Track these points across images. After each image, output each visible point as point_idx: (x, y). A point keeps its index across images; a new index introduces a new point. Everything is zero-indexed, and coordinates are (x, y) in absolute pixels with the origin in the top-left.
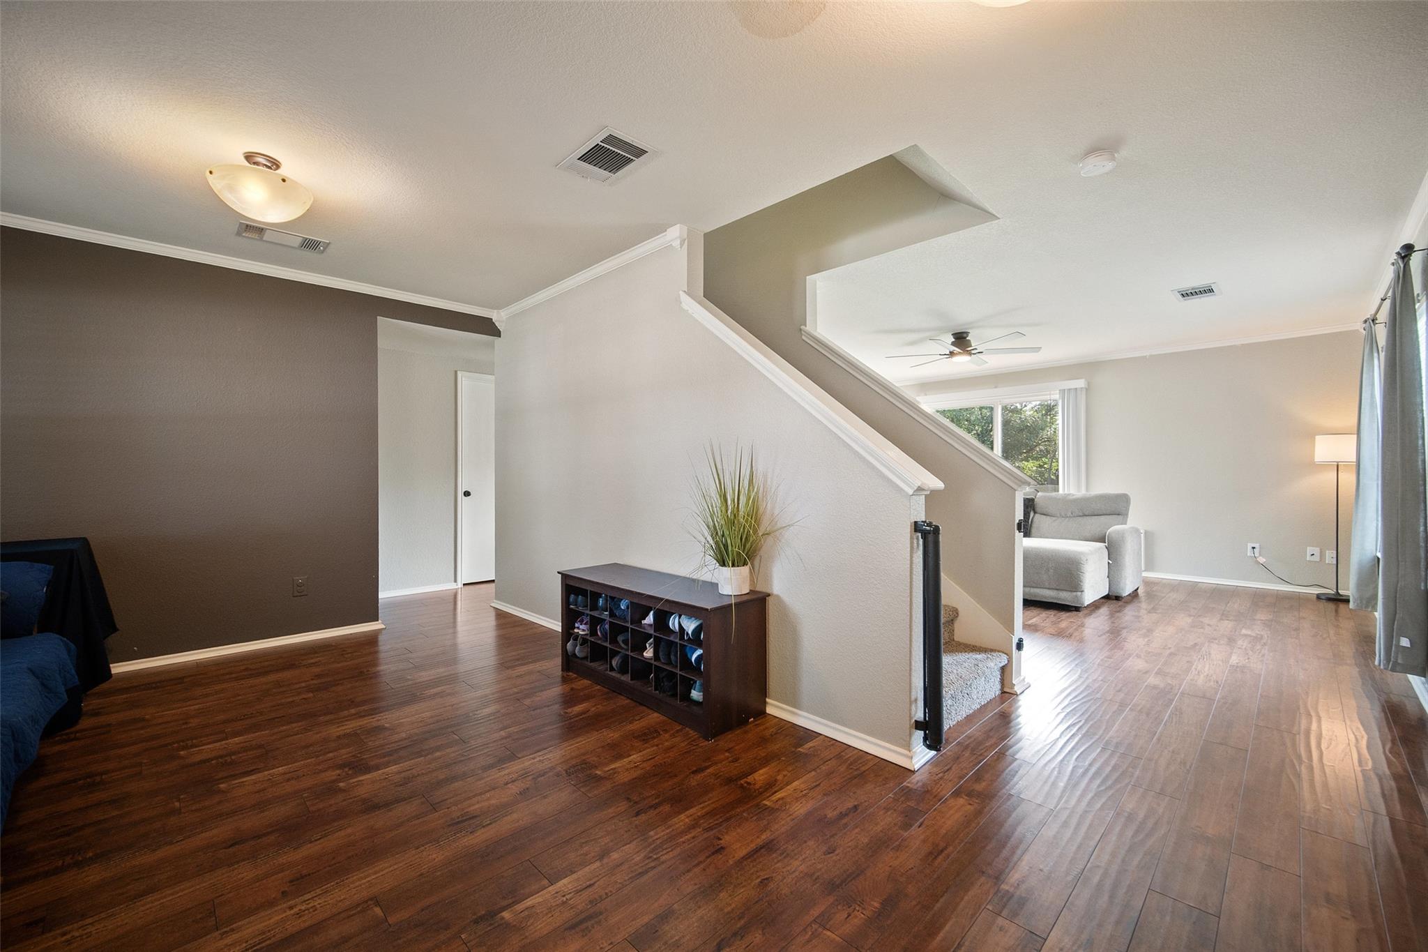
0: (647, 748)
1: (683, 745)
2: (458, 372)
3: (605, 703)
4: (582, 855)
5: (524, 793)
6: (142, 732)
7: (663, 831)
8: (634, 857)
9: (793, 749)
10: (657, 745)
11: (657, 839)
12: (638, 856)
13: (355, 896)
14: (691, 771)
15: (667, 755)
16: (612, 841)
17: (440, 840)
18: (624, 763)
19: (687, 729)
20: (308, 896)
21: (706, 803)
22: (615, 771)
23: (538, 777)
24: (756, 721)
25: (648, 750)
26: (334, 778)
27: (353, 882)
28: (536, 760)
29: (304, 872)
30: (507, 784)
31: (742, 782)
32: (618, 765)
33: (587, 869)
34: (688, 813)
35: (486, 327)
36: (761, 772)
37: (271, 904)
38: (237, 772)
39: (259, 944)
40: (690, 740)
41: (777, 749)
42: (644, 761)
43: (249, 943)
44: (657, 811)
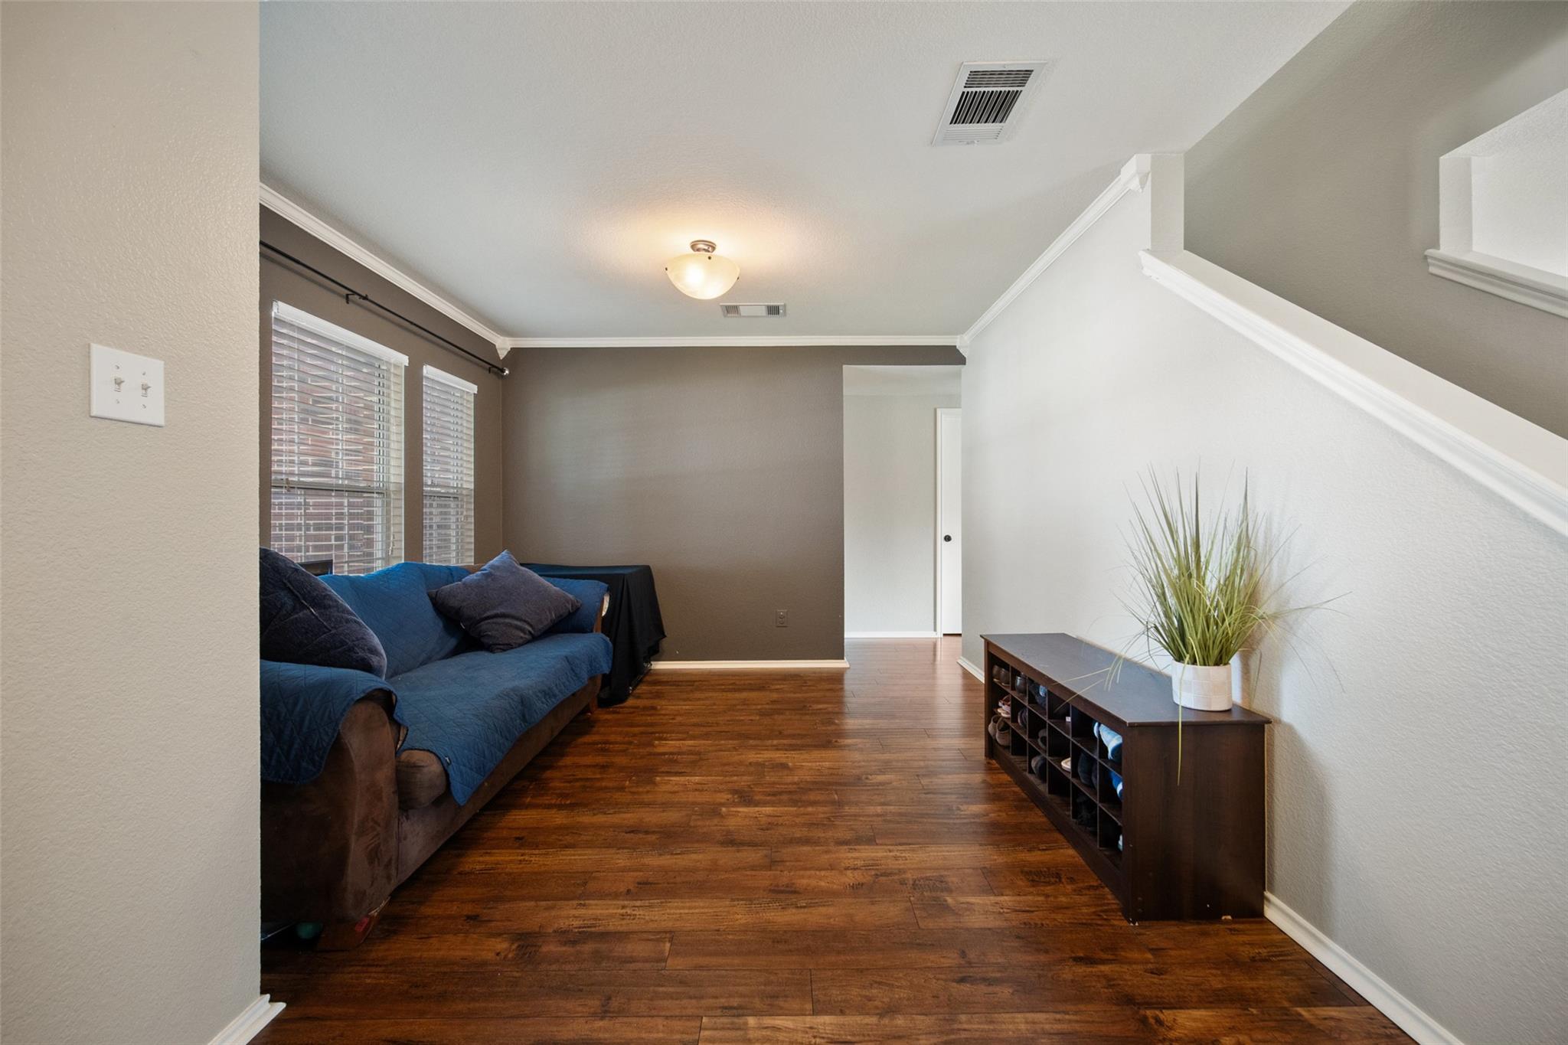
0: (1031, 893)
1: (1085, 910)
2: (938, 410)
3: (1013, 813)
4: (866, 997)
5: (856, 887)
6: (649, 718)
7: (979, 1023)
8: (920, 1037)
9: (1286, 1004)
10: (1047, 896)
11: (965, 1030)
12: (926, 1040)
13: (663, 923)
14: (1073, 955)
15: (1053, 916)
16: (908, 1000)
17: (754, 902)
18: (988, 902)
19: (1107, 890)
20: (638, 903)
21: (1067, 1017)
22: (970, 908)
23: (881, 875)
24: (1236, 923)
25: (1030, 898)
26: (723, 801)
27: (670, 908)
28: (891, 854)
29: (650, 880)
30: (847, 869)
31: (1149, 1013)
32: (978, 901)
33: (858, 1019)
34: (1031, 1016)
35: (951, 356)
36: (1197, 1013)
37: (616, 896)
38: (672, 771)
39: (588, 927)
40: (1100, 908)
41: (1252, 989)
42: (1016, 911)
43: (585, 922)
44: (991, 989)
